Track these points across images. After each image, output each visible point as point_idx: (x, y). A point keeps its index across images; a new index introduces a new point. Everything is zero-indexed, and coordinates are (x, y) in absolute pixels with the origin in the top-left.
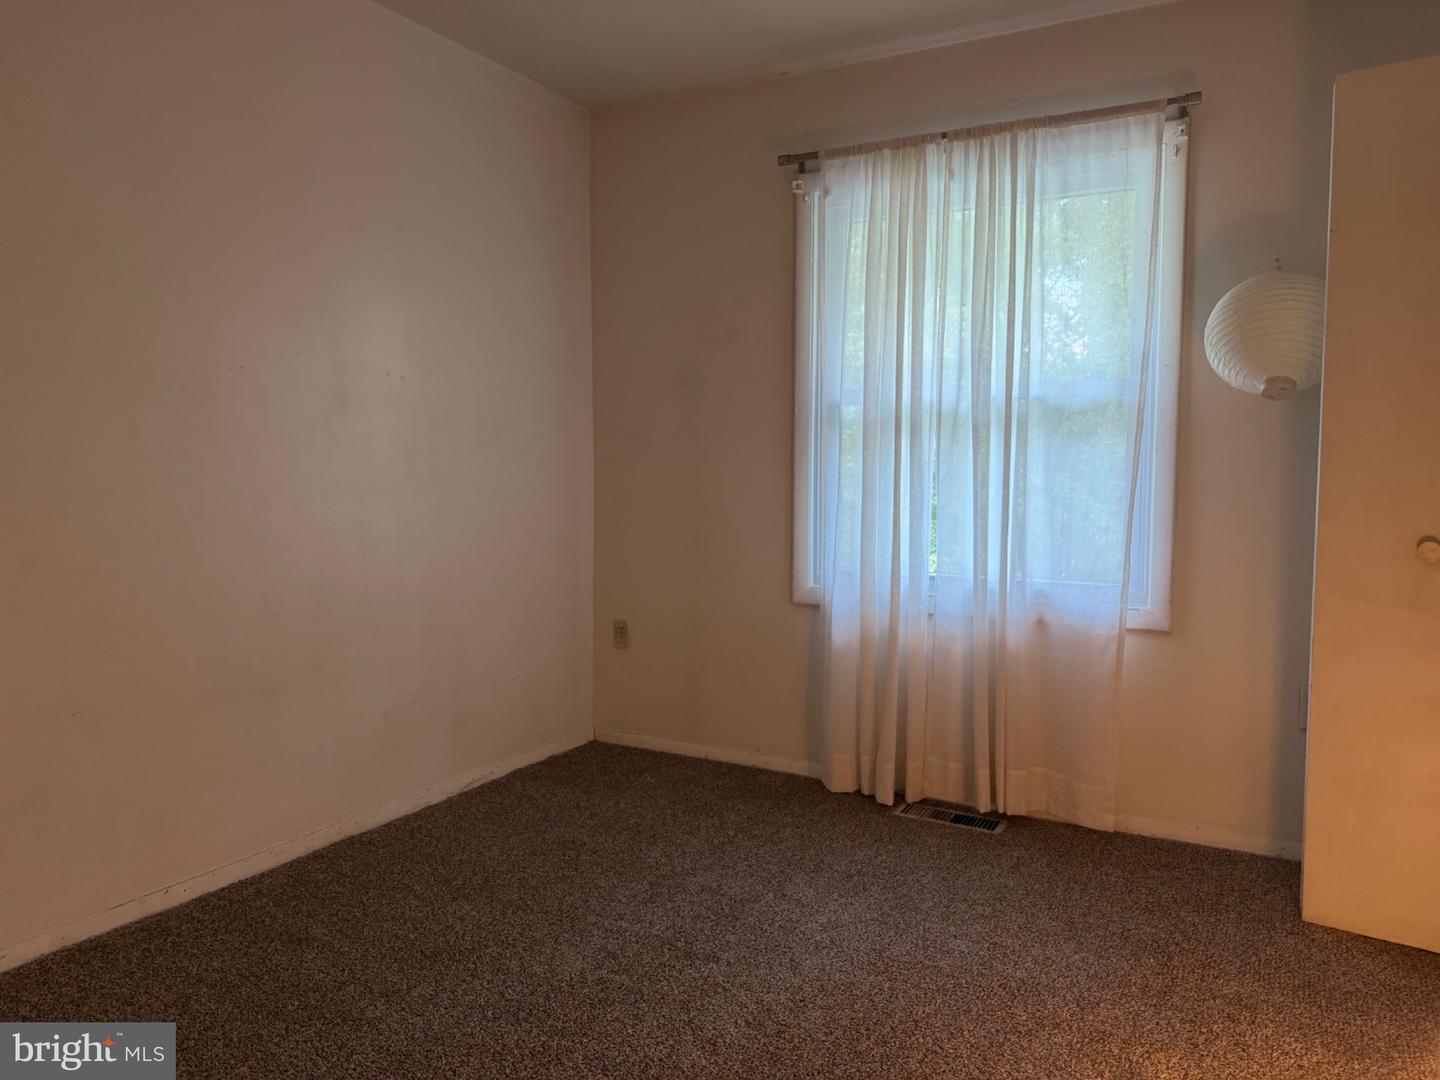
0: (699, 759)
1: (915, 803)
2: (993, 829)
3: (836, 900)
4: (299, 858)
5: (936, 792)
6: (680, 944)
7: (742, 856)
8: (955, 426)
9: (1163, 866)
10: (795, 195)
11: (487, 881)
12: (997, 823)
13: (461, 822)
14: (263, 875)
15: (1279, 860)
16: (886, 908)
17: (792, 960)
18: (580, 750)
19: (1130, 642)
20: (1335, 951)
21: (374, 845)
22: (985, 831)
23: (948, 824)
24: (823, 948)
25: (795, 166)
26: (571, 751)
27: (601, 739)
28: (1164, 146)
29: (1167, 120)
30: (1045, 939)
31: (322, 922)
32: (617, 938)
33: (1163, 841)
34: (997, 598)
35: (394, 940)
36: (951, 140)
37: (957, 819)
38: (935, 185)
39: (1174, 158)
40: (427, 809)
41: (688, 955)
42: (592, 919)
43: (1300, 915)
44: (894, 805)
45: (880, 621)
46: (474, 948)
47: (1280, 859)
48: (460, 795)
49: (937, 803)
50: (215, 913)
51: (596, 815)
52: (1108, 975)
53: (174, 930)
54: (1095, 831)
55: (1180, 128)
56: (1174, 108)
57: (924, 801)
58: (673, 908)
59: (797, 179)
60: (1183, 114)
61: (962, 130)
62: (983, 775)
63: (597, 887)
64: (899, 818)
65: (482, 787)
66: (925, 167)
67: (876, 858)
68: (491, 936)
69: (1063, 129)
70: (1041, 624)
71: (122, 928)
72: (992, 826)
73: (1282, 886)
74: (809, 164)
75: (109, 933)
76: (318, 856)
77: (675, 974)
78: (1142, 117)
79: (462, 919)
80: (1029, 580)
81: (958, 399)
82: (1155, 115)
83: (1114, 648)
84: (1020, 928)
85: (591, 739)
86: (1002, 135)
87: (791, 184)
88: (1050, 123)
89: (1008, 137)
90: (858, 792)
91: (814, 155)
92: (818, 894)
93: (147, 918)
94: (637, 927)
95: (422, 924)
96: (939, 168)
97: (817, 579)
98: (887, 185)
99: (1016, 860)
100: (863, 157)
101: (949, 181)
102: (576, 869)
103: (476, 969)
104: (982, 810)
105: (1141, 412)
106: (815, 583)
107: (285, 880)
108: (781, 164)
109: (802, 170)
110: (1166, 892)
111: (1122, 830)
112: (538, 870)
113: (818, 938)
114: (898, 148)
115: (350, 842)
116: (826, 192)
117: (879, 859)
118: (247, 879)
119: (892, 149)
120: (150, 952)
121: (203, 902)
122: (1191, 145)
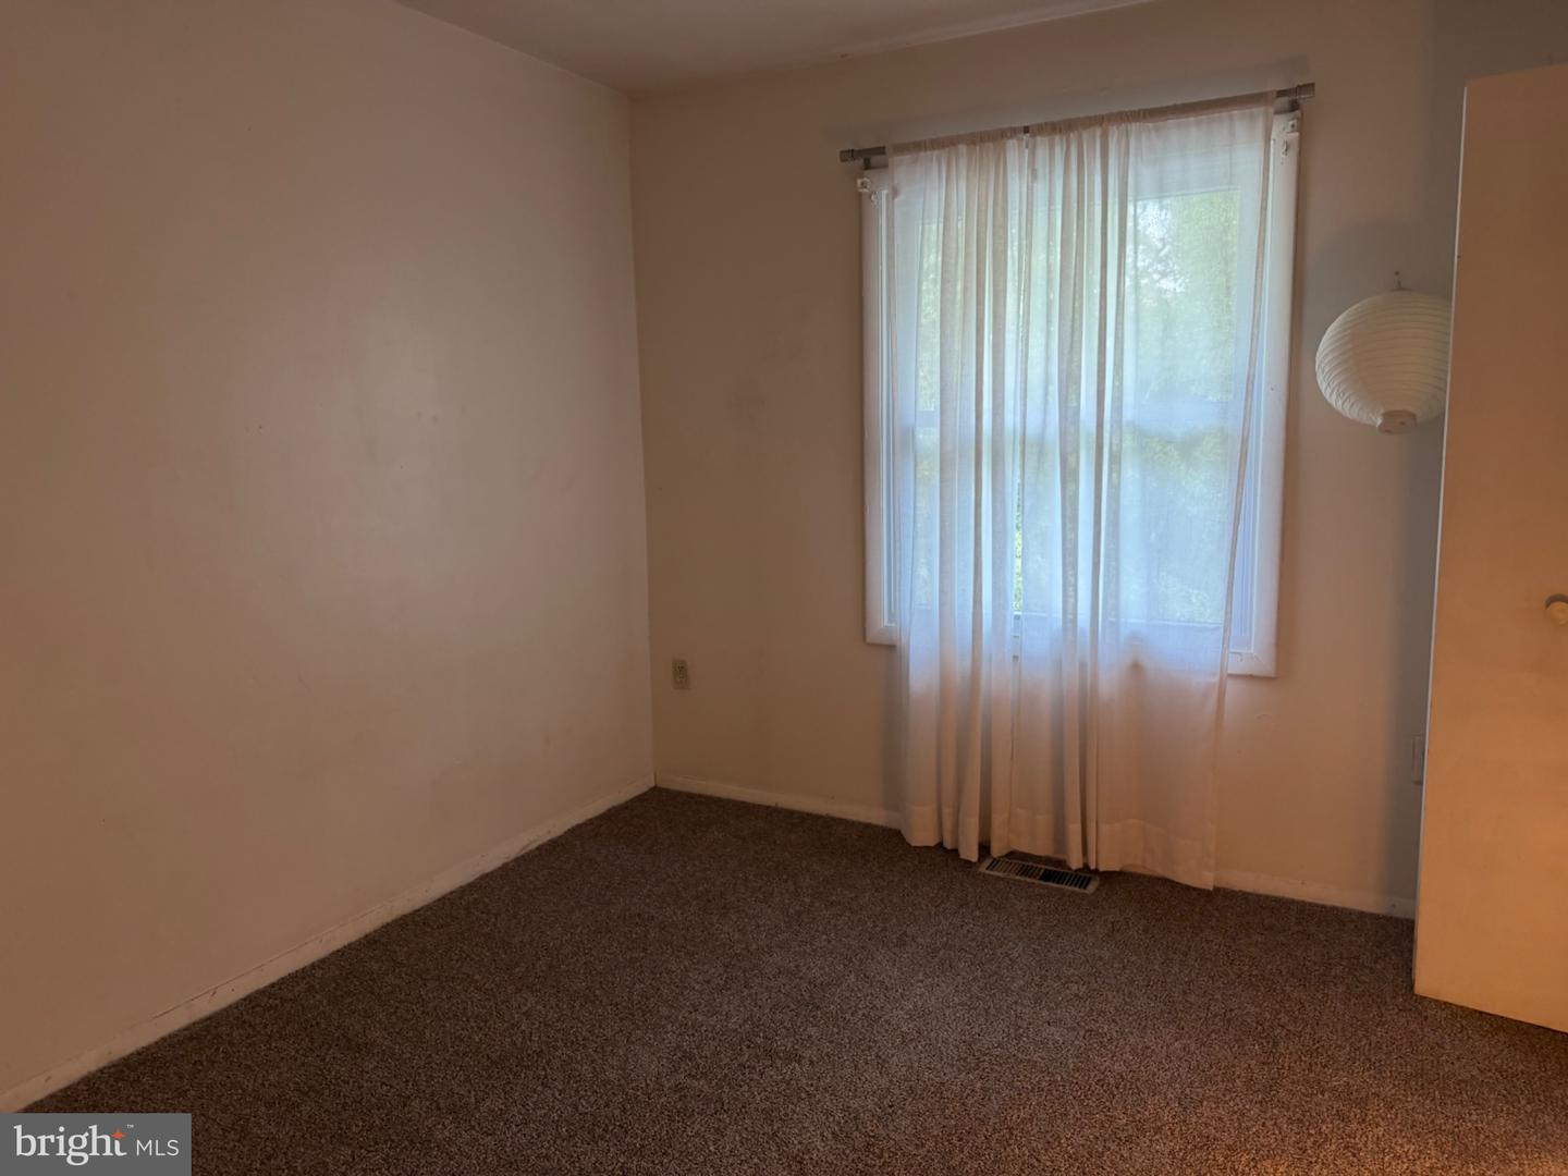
0: (768, 807)
1: (1000, 857)
2: (1085, 888)
3: (922, 982)
4: (350, 945)
5: (1024, 845)
6: (759, 1041)
7: (820, 929)
8: (1041, 454)
9: (1266, 929)
10: (860, 194)
11: (551, 967)
12: (1090, 879)
13: (520, 893)
14: (313, 966)
15: (1389, 919)
16: (975, 989)
17: (878, 1056)
18: (640, 799)
19: (1231, 686)
20: (1449, 1031)
21: (429, 926)
22: (1077, 889)
23: (1037, 882)
24: (911, 1040)
25: (860, 162)
26: (632, 800)
27: (663, 785)
28: (1272, 142)
29: (1277, 113)
30: (1143, 1023)
31: (380, 1022)
32: (693, 1035)
33: (1267, 897)
34: (1088, 640)
35: (457, 1043)
36: (1034, 136)
37: (1047, 876)
38: (1016, 186)
39: (1283, 156)
40: (482, 878)
41: (770, 1054)
42: (664, 1011)
43: (1412, 986)
44: (979, 859)
45: (961, 664)
46: (542, 1051)
47: (1391, 918)
48: (517, 859)
49: (1025, 856)
50: (267, 1015)
51: (664, 880)
52: (1211, 1067)
53: (224, 1037)
54: (1194, 889)
55: (1291, 123)
56: (1284, 101)
57: (1012, 855)
58: (750, 995)
59: (861, 177)
60: (1294, 107)
61: (1046, 124)
62: (1074, 829)
63: (669, 972)
64: (985, 874)
65: (539, 848)
66: (1005, 163)
67: (962, 926)
68: (559, 1036)
69: (1160, 124)
70: (1136, 668)
71: (170, 1036)
72: (1084, 883)
73: (1393, 950)
74: (875, 160)
75: (156, 1043)
76: (371, 941)
77: (756, 1077)
78: (1247, 111)
79: (527, 1014)
80: (1123, 620)
81: (1044, 424)
82: (1262, 109)
83: (1214, 696)
84: (1117, 1010)
85: (652, 785)
86: (1092, 129)
87: (856, 183)
88: (1144, 117)
89: (1098, 132)
90: (940, 845)
91: (881, 151)
92: (902, 974)
93: (194, 1024)
94: (713, 1021)
95: (486, 1022)
96: (1021, 167)
97: (892, 617)
98: (963, 184)
99: (1110, 925)
100: (936, 152)
101: (1032, 182)
102: (645, 950)
103: (546, 1077)
104: (1074, 867)
105: (1245, 442)
106: (890, 621)
107: (337, 972)
108: (843, 160)
109: (868, 166)
110: (1270, 962)
111: (1223, 885)
112: (605, 951)
113: (905, 1029)
114: (974, 143)
115: (404, 922)
116: (895, 193)
117: (966, 928)
118: (297, 972)
119: (968, 145)
120: (202, 1065)
121: (252, 1001)
122: (1302, 141)
